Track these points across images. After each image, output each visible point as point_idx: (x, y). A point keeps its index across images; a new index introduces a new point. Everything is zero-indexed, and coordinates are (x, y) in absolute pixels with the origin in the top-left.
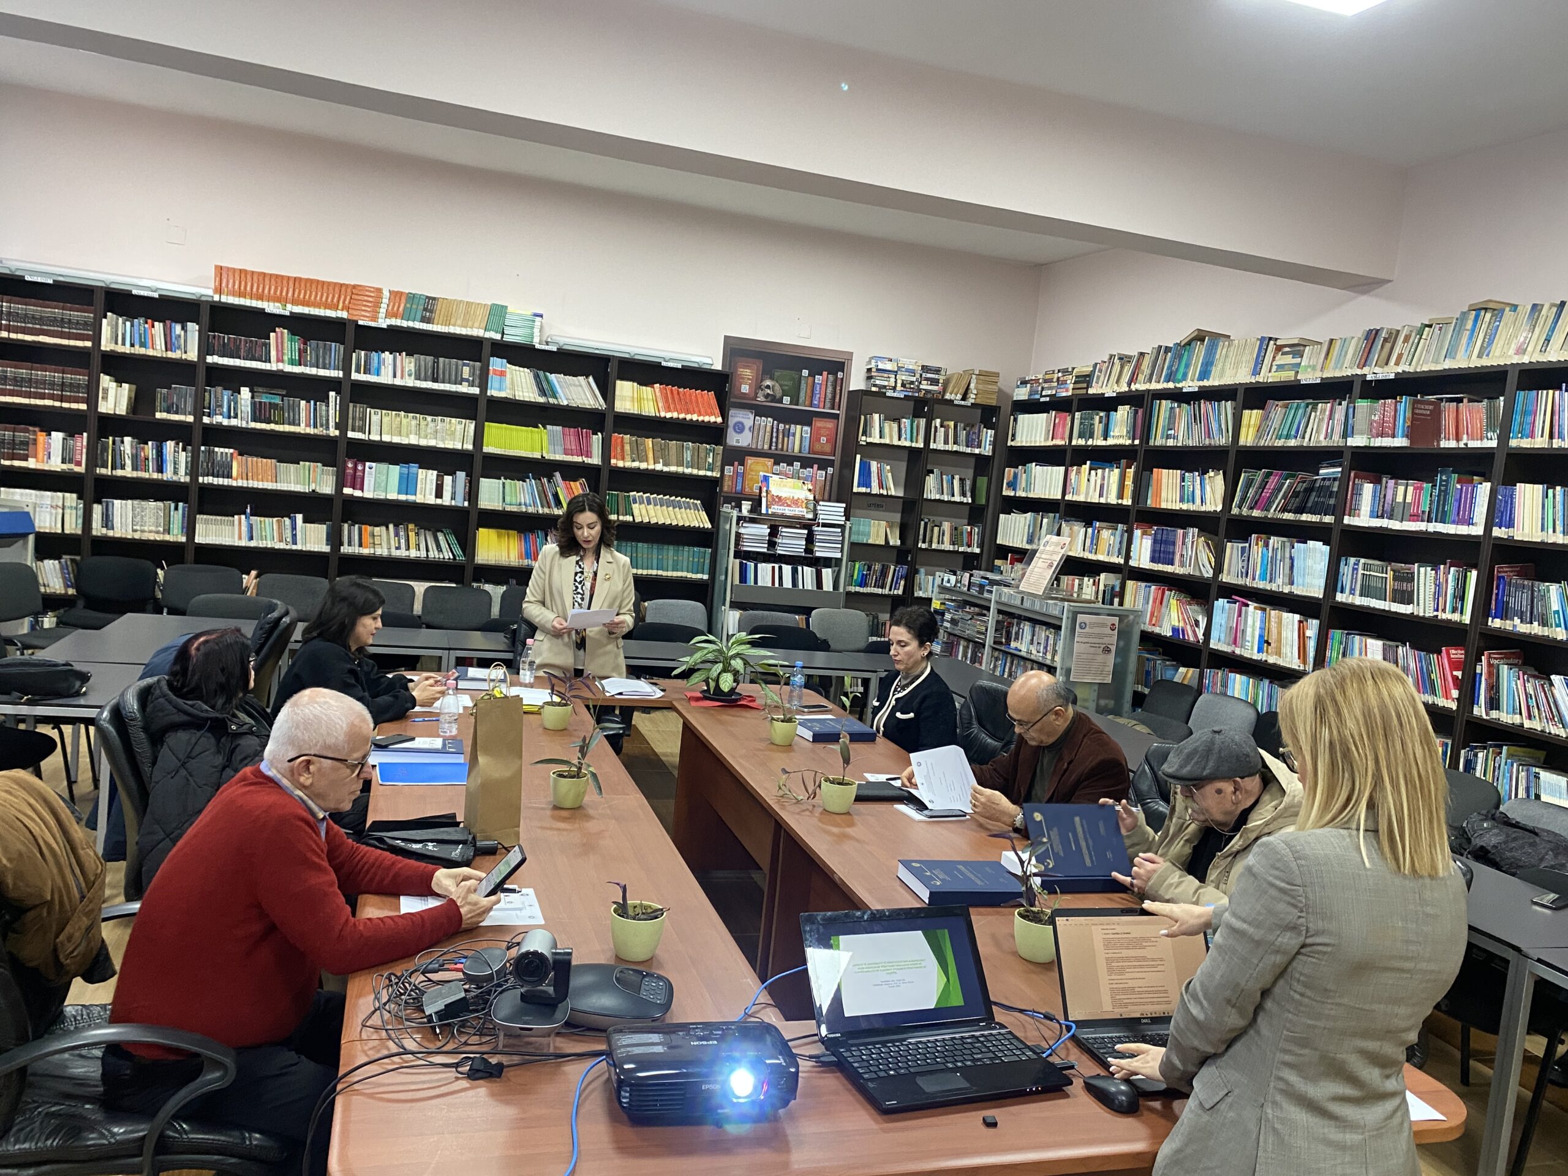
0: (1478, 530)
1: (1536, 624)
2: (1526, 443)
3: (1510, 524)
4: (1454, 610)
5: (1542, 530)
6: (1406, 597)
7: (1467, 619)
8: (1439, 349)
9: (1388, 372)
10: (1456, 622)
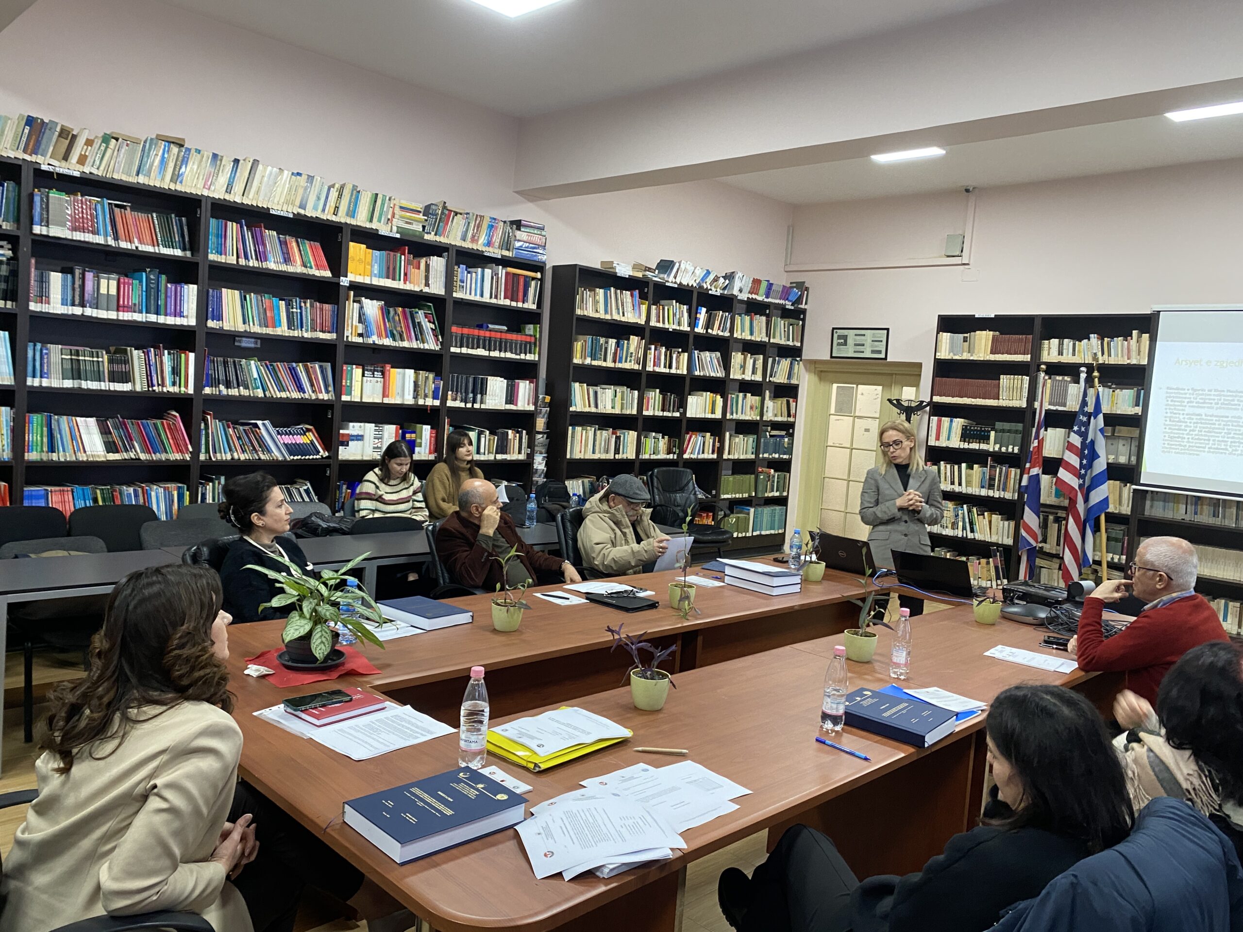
0: (190, 320)
1: (241, 388)
2: (222, 259)
3: (219, 318)
4: (174, 384)
5: (244, 323)
6: (126, 377)
7: (191, 390)
8: (130, 163)
9: (72, 168)
10: (175, 393)
